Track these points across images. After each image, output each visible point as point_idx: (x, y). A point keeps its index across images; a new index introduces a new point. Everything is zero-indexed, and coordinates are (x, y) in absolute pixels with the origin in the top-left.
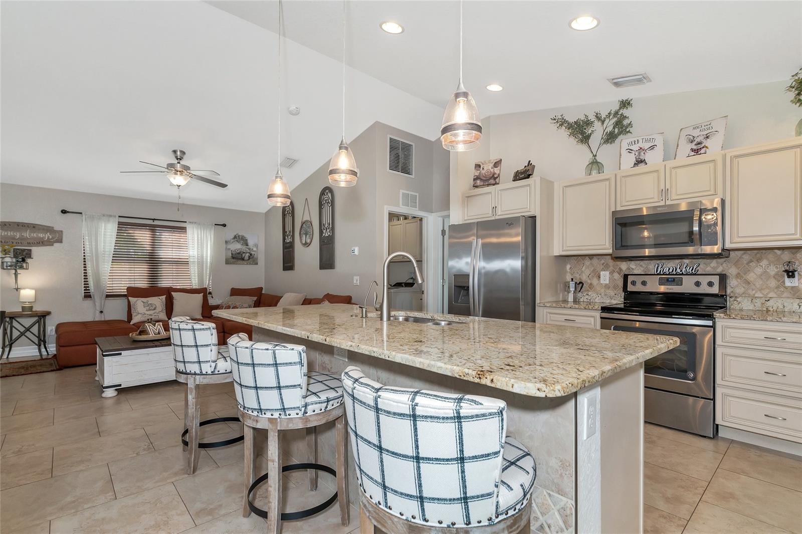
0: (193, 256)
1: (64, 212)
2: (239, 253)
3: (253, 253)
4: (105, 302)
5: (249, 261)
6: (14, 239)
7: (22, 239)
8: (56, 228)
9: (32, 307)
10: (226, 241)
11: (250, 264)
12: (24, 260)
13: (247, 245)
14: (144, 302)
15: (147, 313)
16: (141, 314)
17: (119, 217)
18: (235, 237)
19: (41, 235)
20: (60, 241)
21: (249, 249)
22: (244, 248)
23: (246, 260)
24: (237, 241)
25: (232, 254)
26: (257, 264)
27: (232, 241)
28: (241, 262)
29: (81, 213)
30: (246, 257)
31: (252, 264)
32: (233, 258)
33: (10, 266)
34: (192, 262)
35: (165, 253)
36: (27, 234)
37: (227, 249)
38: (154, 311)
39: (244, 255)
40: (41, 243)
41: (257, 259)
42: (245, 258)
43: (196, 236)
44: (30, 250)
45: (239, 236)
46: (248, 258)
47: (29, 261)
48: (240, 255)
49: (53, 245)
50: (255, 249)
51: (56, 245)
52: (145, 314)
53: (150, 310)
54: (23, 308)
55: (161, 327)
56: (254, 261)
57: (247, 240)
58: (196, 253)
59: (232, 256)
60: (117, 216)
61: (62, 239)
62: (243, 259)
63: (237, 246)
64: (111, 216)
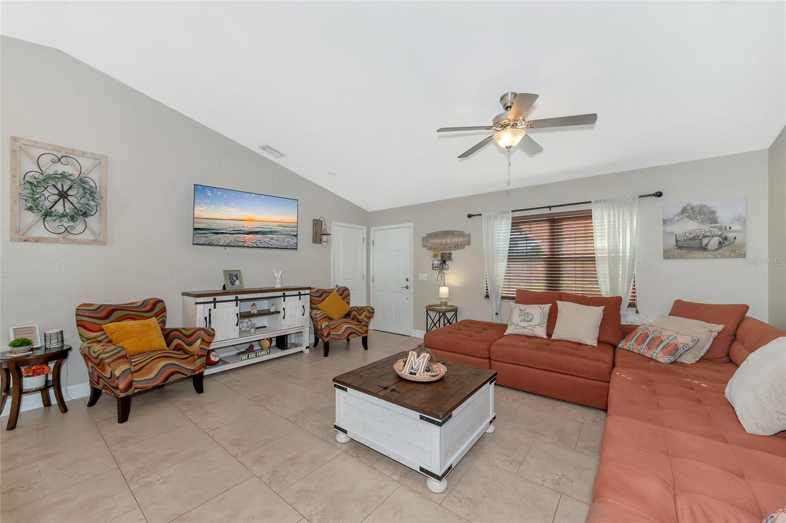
0: (603, 250)
1: (470, 216)
2: (693, 239)
3: (730, 235)
4: (500, 304)
5: (720, 251)
6: (442, 245)
7: (446, 244)
8: (467, 232)
9: (447, 302)
10: (664, 220)
11: (723, 256)
12: (444, 262)
13: (716, 222)
14: (521, 310)
15: (520, 324)
16: (514, 324)
17: (512, 211)
18: (684, 210)
19: (457, 240)
20: (468, 243)
21: (720, 228)
22: (706, 228)
23: (711, 250)
24: (688, 217)
25: (677, 241)
26: (744, 256)
27: (677, 218)
28: (700, 254)
29: (481, 215)
30: (714, 242)
31: (730, 257)
32: (679, 247)
33: (435, 267)
34: (600, 257)
35: (568, 247)
36: (450, 240)
37: (666, 234)
38: (530, 323)
39: (705, 241)
40: (457, 246)
41: (744, 246)
42: (709, 247)
43: (606, 220)
44: (450, 254)
45: (692, 208)
46: (716, 246)
47: (447, 262)
48: (697, 242)
49: (464, 248)
50: (736, 227)
51: (466, 247)
52: (518, 325)
53: (524, 321)
54: (441, 302)
55: (423, 362)
56: (734, 251)
57: (713, 212)
58: (606, 245)
59: (677, 245)
60: (510, 211)
61: (470, 242)
62: (704, 249)
63: (690, 227)
64: (505, 212)
